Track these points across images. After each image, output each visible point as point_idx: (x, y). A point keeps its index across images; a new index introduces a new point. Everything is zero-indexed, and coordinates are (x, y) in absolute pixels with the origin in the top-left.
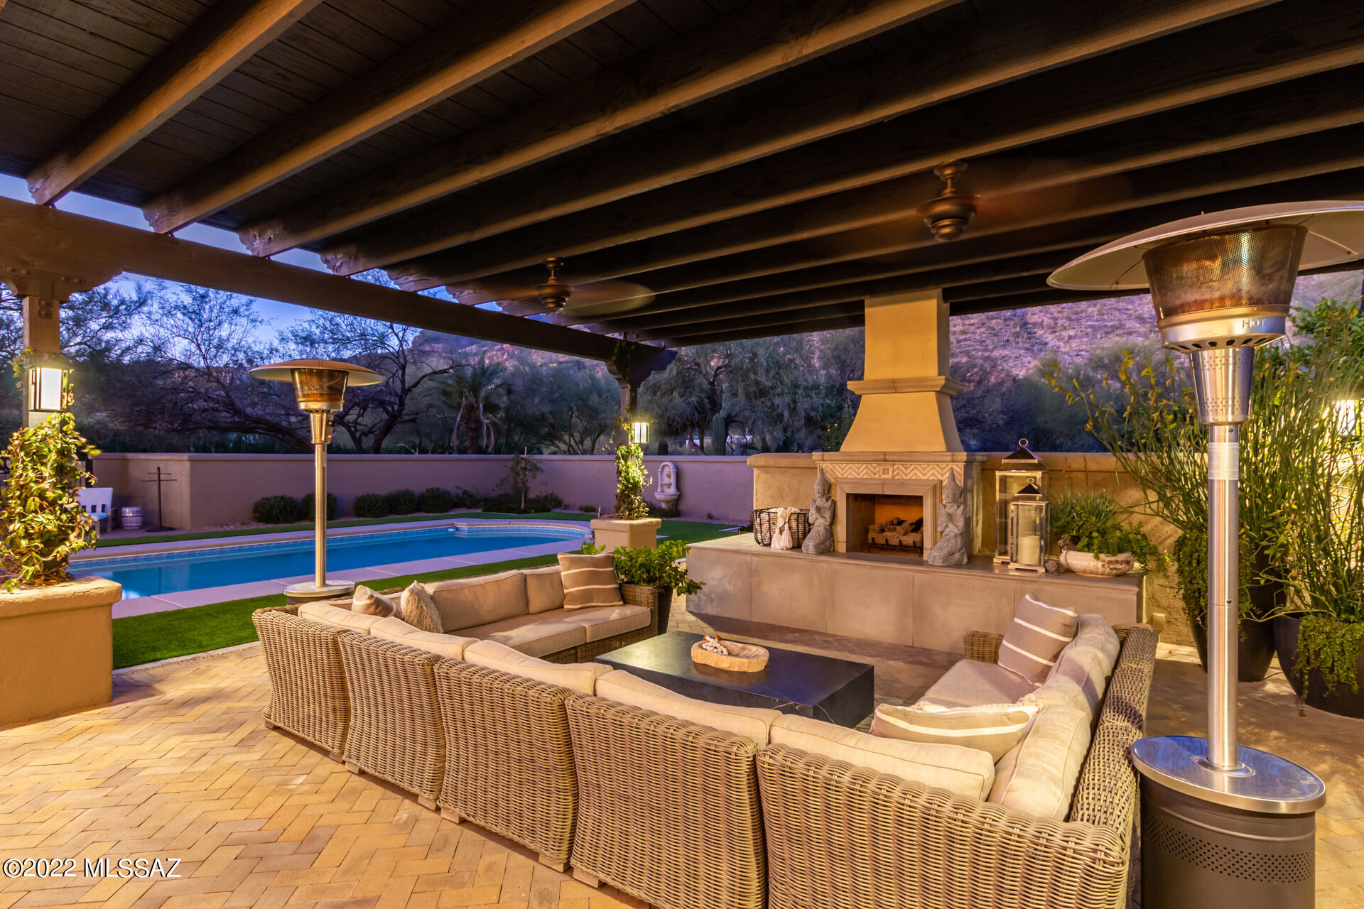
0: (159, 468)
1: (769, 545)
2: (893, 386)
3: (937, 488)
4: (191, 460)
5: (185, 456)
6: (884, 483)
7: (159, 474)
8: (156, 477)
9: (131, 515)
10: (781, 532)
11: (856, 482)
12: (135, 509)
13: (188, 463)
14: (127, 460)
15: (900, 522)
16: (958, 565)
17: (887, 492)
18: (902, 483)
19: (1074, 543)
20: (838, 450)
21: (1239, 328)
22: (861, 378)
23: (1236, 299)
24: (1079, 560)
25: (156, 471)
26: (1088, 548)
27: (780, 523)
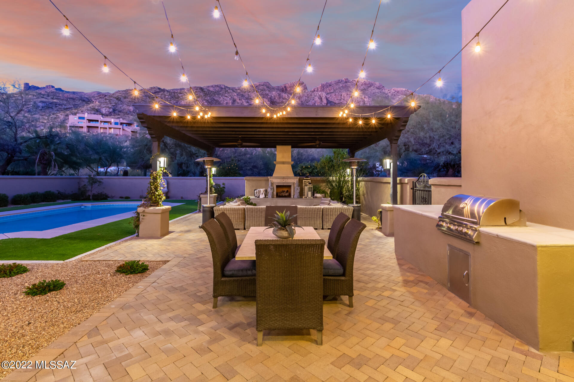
1: (259, 197)
2: (283, 163)
3: (294, 183)
6: (284, 183)
10: (262, 194)
11: (278, 183)
15: (284, 191)
16: (299, 198)
17: (285, 185)
18: (287, 183)
19: (317, 193)
20: (272, 176)
21: (356, 167)
22: (276, 161)
23: (356, 165)
24: (318, 195)
26: (319, 193)
27: (262, 192)
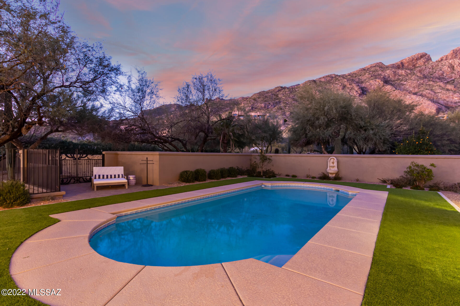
0: (147, 158)
4: (159, 155)
5: (157, 153)
7: (147, 160)
8: (145, 162)
9: (132, 179)
12: (134, 176)
13: (158, 156)
14: (118, 154)
25: (146, 159)
